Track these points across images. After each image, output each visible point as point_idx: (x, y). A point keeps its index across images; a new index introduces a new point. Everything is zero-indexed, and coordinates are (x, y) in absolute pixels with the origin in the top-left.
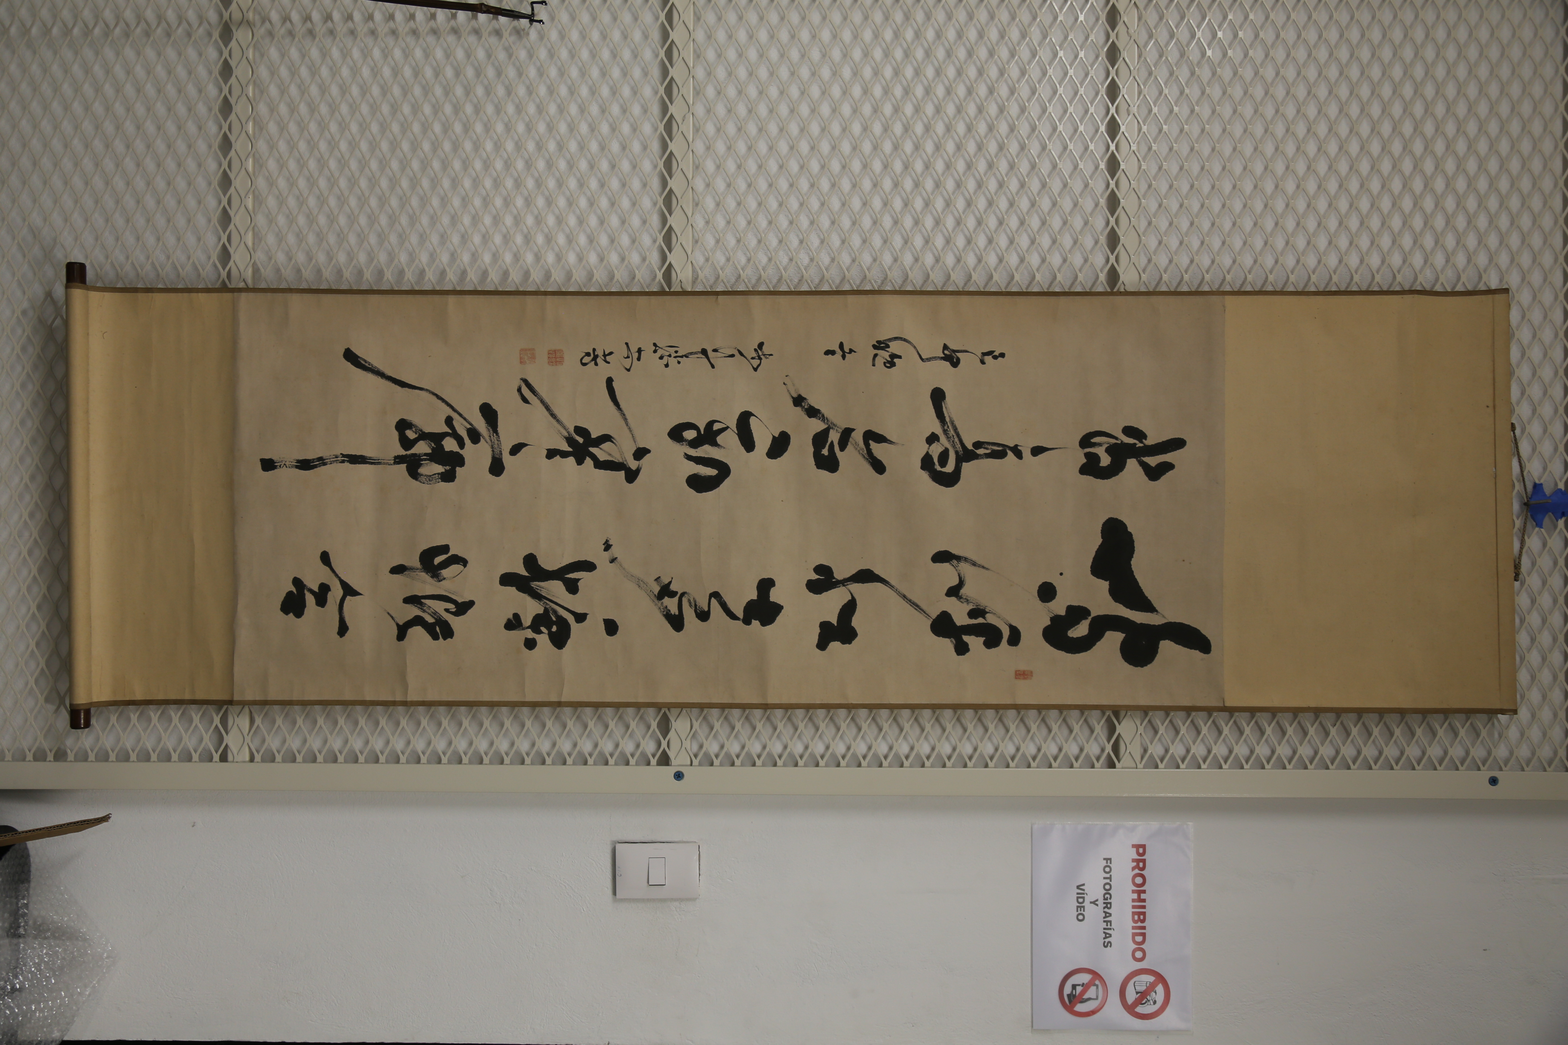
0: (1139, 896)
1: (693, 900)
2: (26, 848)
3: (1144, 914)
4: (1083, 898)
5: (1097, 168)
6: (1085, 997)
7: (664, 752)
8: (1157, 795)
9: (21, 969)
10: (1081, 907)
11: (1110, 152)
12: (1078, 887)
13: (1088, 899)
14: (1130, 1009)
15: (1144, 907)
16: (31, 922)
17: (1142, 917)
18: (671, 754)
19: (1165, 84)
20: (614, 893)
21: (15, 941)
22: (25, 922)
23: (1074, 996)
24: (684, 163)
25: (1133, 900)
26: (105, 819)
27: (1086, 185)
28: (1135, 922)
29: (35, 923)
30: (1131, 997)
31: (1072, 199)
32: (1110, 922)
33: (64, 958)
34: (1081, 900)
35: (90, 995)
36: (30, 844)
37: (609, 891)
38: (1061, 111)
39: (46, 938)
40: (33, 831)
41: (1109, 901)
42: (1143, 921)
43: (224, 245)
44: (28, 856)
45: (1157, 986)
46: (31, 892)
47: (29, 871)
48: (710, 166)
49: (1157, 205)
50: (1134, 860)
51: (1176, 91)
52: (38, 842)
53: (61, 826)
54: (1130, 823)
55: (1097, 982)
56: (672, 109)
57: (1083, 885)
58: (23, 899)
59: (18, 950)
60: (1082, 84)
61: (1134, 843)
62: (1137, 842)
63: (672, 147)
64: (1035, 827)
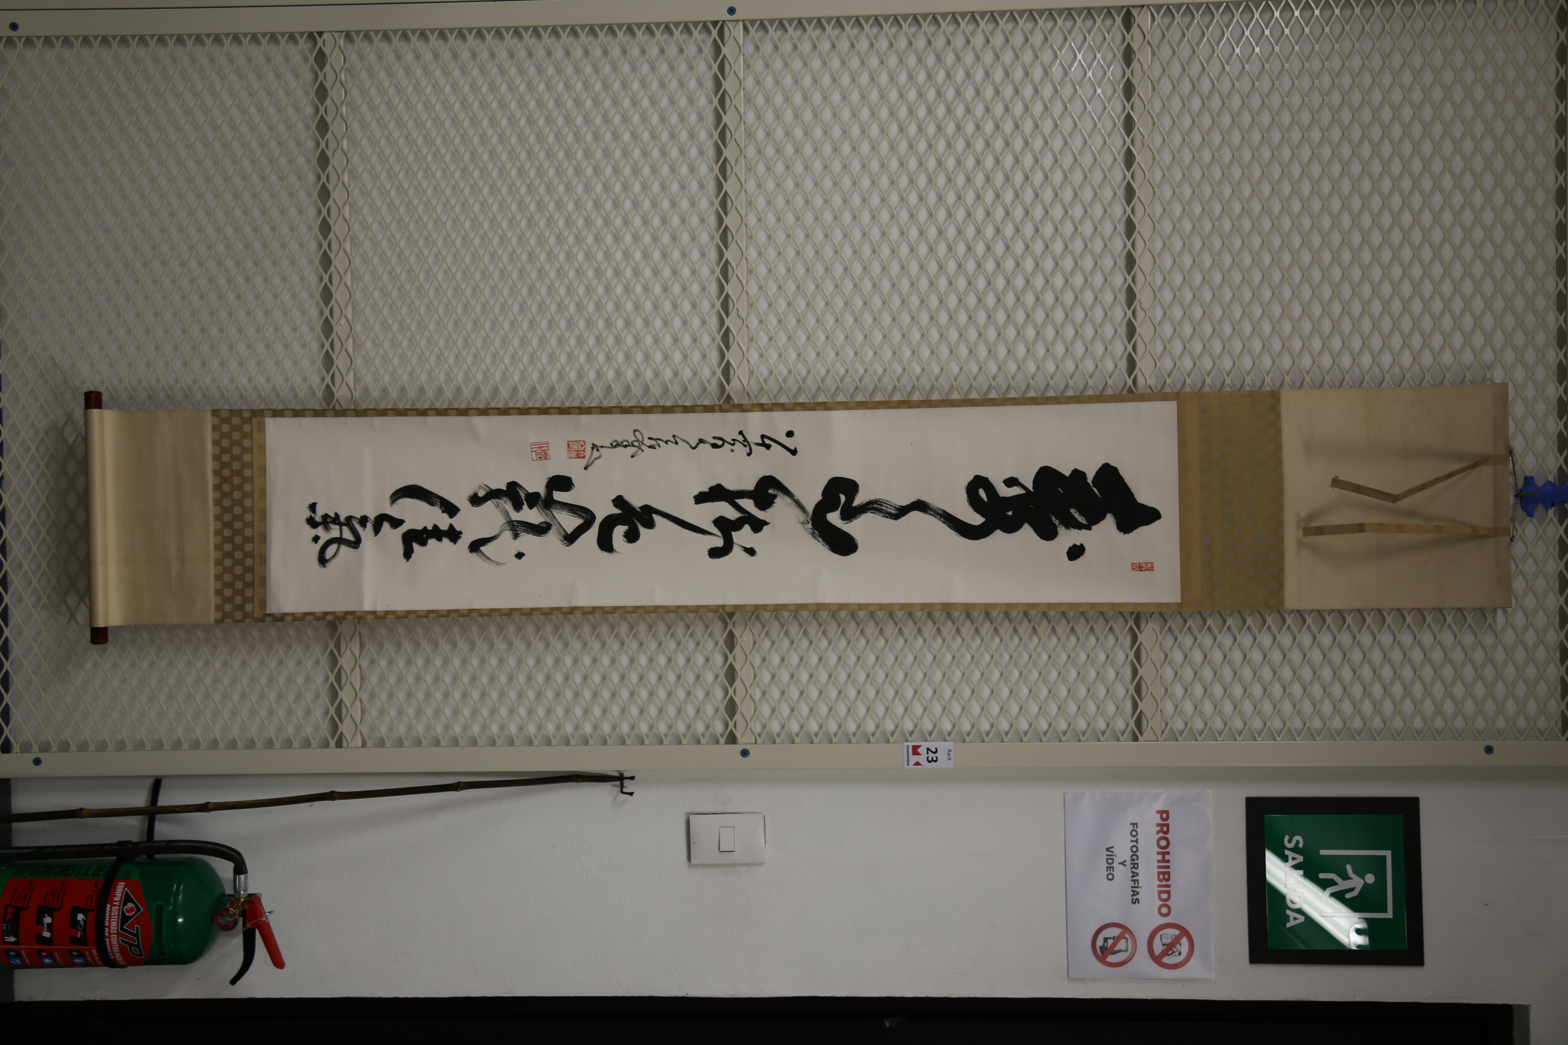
0: (1164, 857)
1: (761, 864)
3: (1168, 873)
4: (1113, 859)
5: (1115, 195)
6: (1116, 949)
7: (731, 732)
8: (1178, 765)
10: (1110, 868)
11: (1127, 180)
12: (1107, 850)
13: (1117, 860)
14: (1157, 959)
15: (1168, 867)
17: (1166, 876)
18: (738, 734)
20: (689, 859)
23: (1106, 948)
24: (738, 202)
25: (1159, 861)
27: (1106, 212)
28: (1160, 880)
30: (1158, 948)
31: (1092, 225)
32: (1138, 881)
34: (1110, 861)
37: (684, 857)
41: (1136, 862)
42: (1168, 880)
43: (326, 284)
45: (1181, 938)
48: (761, 202)
49: (1170, 229)
50: (1158, 825)
54: (1154, 791)
55: (1127, 936)
56: (726, 153)
57: (1112, 847)
60: (1100, 119)
61: (1159, 809)
62: (1160, 808)
63: (727, 187)
64: (1068, 795)
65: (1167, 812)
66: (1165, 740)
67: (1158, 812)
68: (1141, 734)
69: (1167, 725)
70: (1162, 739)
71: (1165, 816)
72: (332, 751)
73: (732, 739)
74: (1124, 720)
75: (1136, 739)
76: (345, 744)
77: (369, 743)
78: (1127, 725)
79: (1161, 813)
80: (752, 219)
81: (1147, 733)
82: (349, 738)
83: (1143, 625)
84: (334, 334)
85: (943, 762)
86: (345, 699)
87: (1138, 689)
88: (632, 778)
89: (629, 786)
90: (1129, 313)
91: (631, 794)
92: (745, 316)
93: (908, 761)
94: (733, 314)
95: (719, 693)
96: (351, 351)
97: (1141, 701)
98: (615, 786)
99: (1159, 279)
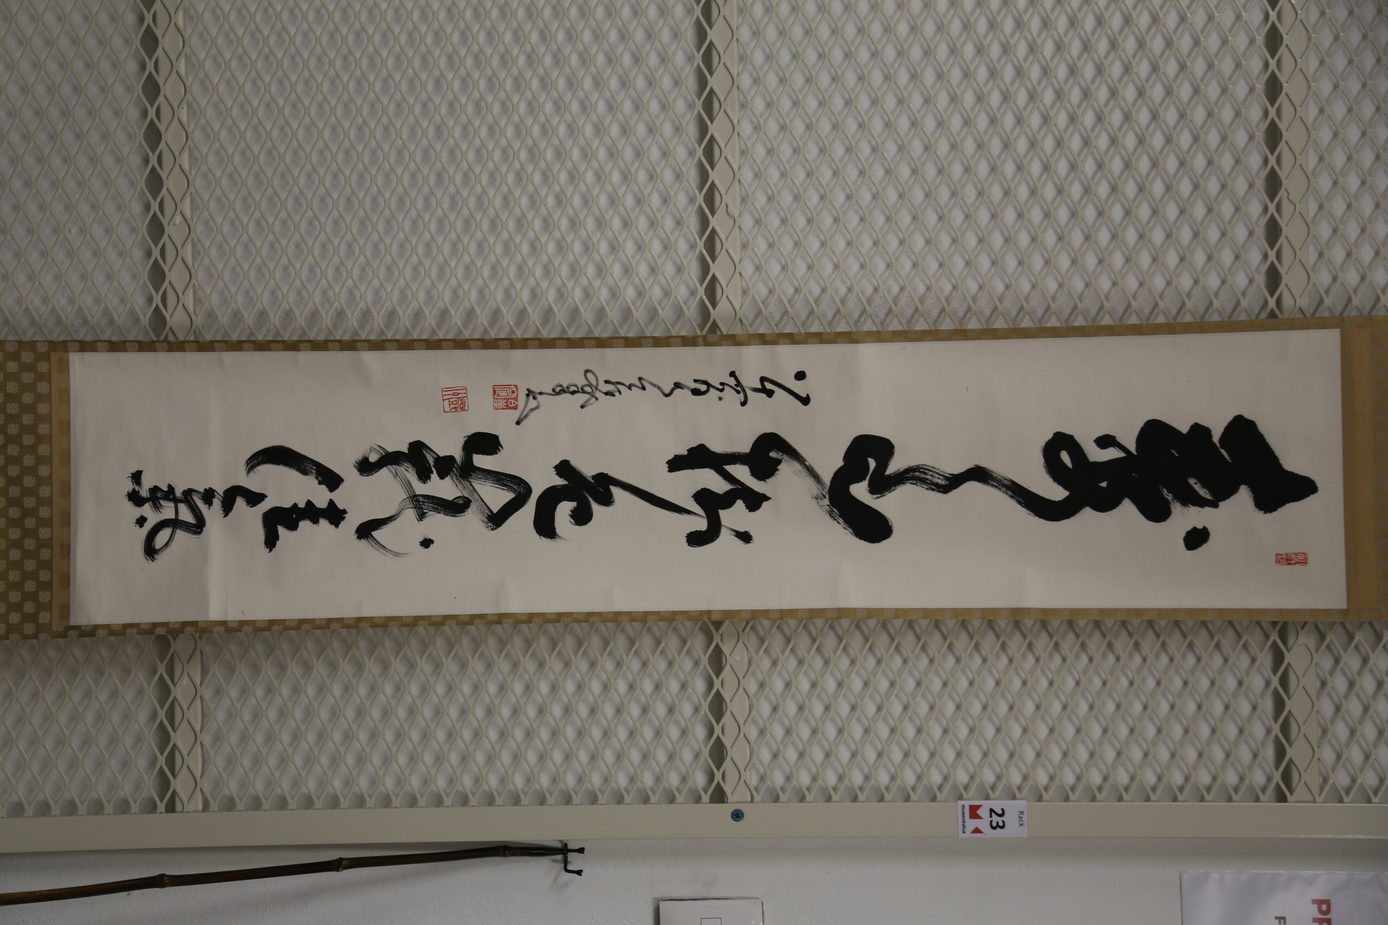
5: (1252, 42)
7: (718, 786)
11: (1270, 23)
18: (727, 789)
24: (727, 56)
27: (1238, 65)
31: (1219, 84)
43: (153, 168)
48: (759, 57)
49: (1331, 88)
50: (1315, 920)
54: (1308, 873)
61: (1315, 898)
62: (1318, 896)
63: (713, 35)
64: (1185, 876)
65: (1328, 902)
66: (1324, 802)
67: (1314, 902)
68: (1291, 792)
69: (1325, 780)
70: (1321, 799)
71: (1324, 907)
72: (161, 818)
73: (719, 796)
74: (1264, 771)
75: (1281, 798)
76: (178, 807)
77: (214, 806)
78: (1269, 779)
79: (1319, 902)
80: (745, 81)
81: (1300, 792)
82: (185, 800)
83: (1291, 640)
84: (165, 237)
85: (1012, 829)
86: (180, 745)
87: (1285, 728)
88: (581, 851)
89: (576, 862)
90: (1272, 208)
91: (579, 873)
92: (737, 214)
93: (964, 826)
94: (721, 211)
95: (700, 732)
96: (189, 260)
97: (1290, 745)
98: (555, 861)
99: (1313, 160)
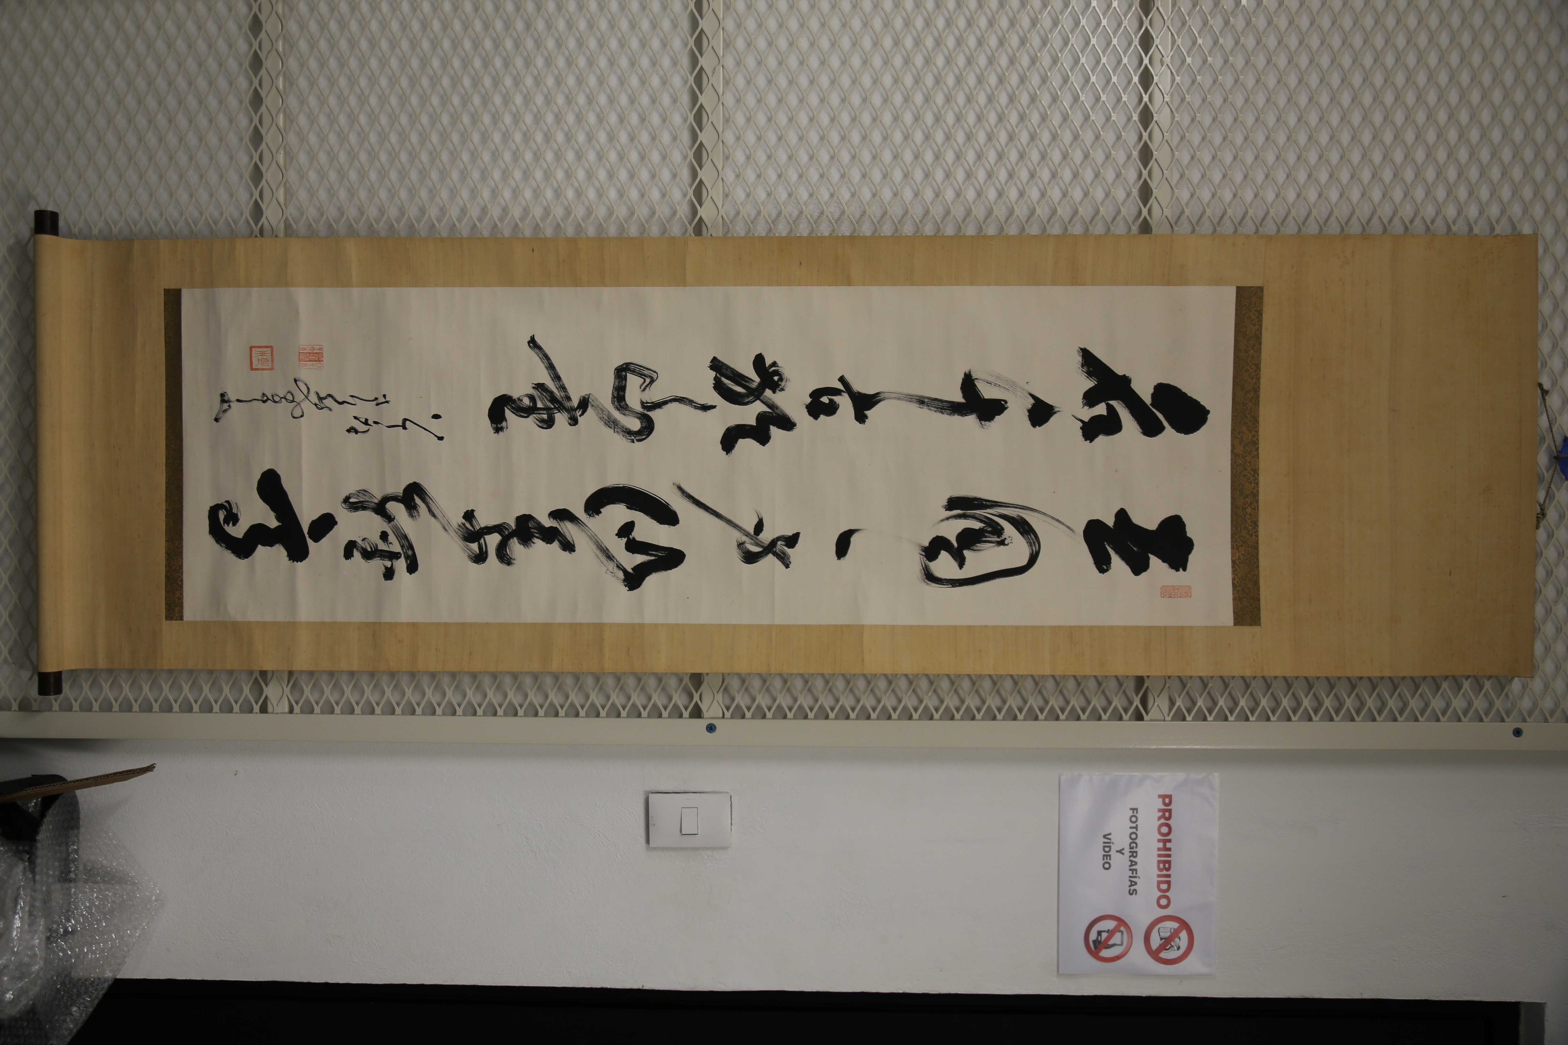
0: (1165, 845)
1: (726, 848)
2: (75, 796)
3: (1169, 862)
4: (1110, 847)
5: (1129, 119)
6: (1111, 942)
7: (696, 703)
8: (1184, 747)
9: (73, 913)
10: (1107, 856)
11: (1143, 104)
12: (1105, 836)
13: (1114, 848)
14: (1154, 954)
15: (1169, 856)
16: (81, 868)
17: (1167, 866)
18: (704, 707)
19: (1199, 34)
20: (648, 841)
21: (66, 885)
22: (76, 867)
23: (1100, 942)
24: (715, 117)
25: (1159, 849)
26: (150, 768)
27: (1119, 137)
28: (1160, 870)
29: (85, 868)
30: (1155, 942)
31: (1104, 151)
32: (1136, 870)
33: (113, 902)
34: (1107, 849)
35: (139, 937)
36: (79, 793)
37: (642, 840)
38: (1093, 62)
39: (96, 882)
40: (81, 780)
41: (1135, 850)
42: (1168, 869)
43: (256, 200)
44: (77, 803)
45: (1181, 932)
46: (81, 838)
47: (78, 818)
48: (740, 119)
49: (1189, 157)
50: (1160, 810)
51: (1210, 42)
52: (86, 791)
53: (107, 776)
54: (1156, 774)
55: (1122, 929)
56: (703, 62)
57: (1110, 834)
58: (73, 844)
59: (69, 894)
60: (1115, 33)
61: (1161, 793)
63: (702, 99)
64: (1063, 777)
65: (1170, 797)
66: (1171, 720)
67: (1160, 796)
68: (1147, 714)
69: (1173, 703)
70: (1169, 718)
71: (1167, 801)
72: (256, 717)
73: (697, 713)
74: (1127, 697)
75: (1139, 717)
76: (270, 709)
77: (297, 709)
78: (1130, 702)
79: (1163, 797)
80: (729, 138)
81: (1154, 712)
82: (275, 704)
